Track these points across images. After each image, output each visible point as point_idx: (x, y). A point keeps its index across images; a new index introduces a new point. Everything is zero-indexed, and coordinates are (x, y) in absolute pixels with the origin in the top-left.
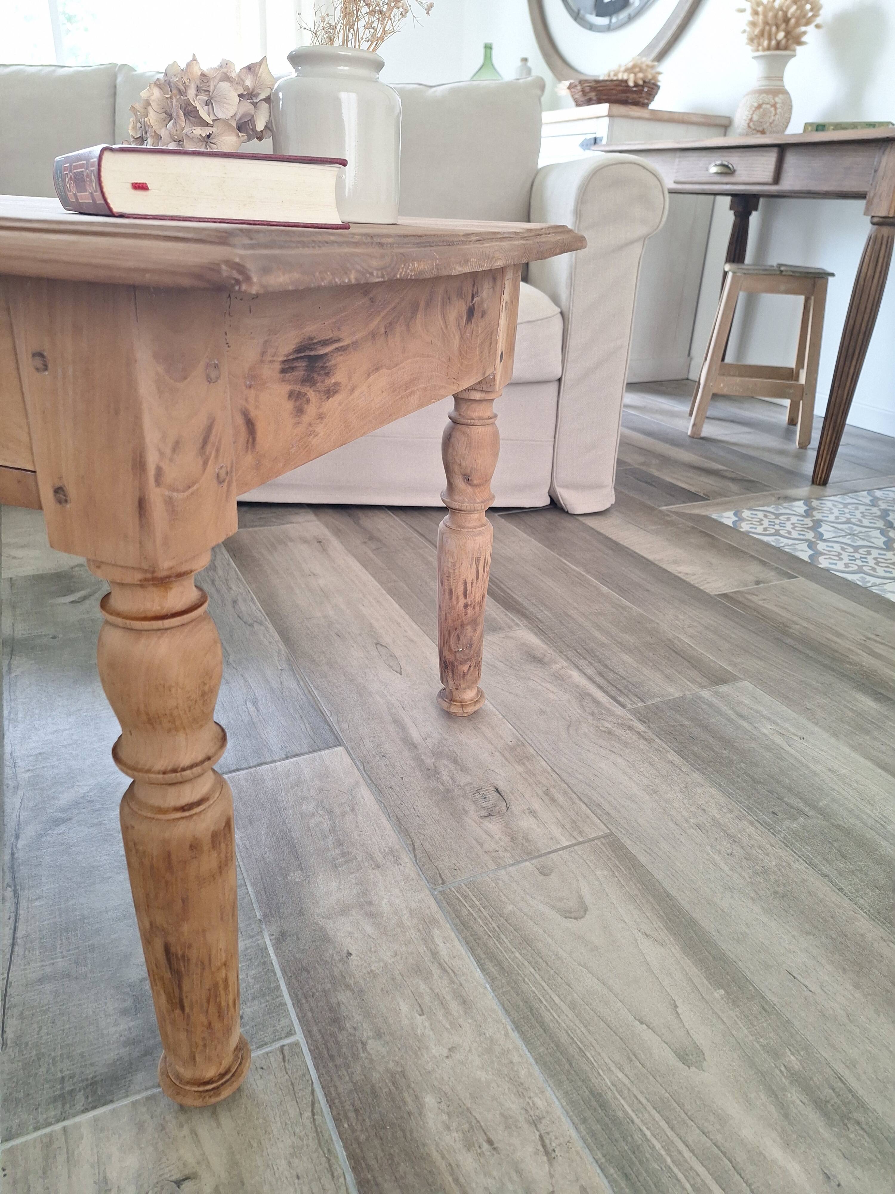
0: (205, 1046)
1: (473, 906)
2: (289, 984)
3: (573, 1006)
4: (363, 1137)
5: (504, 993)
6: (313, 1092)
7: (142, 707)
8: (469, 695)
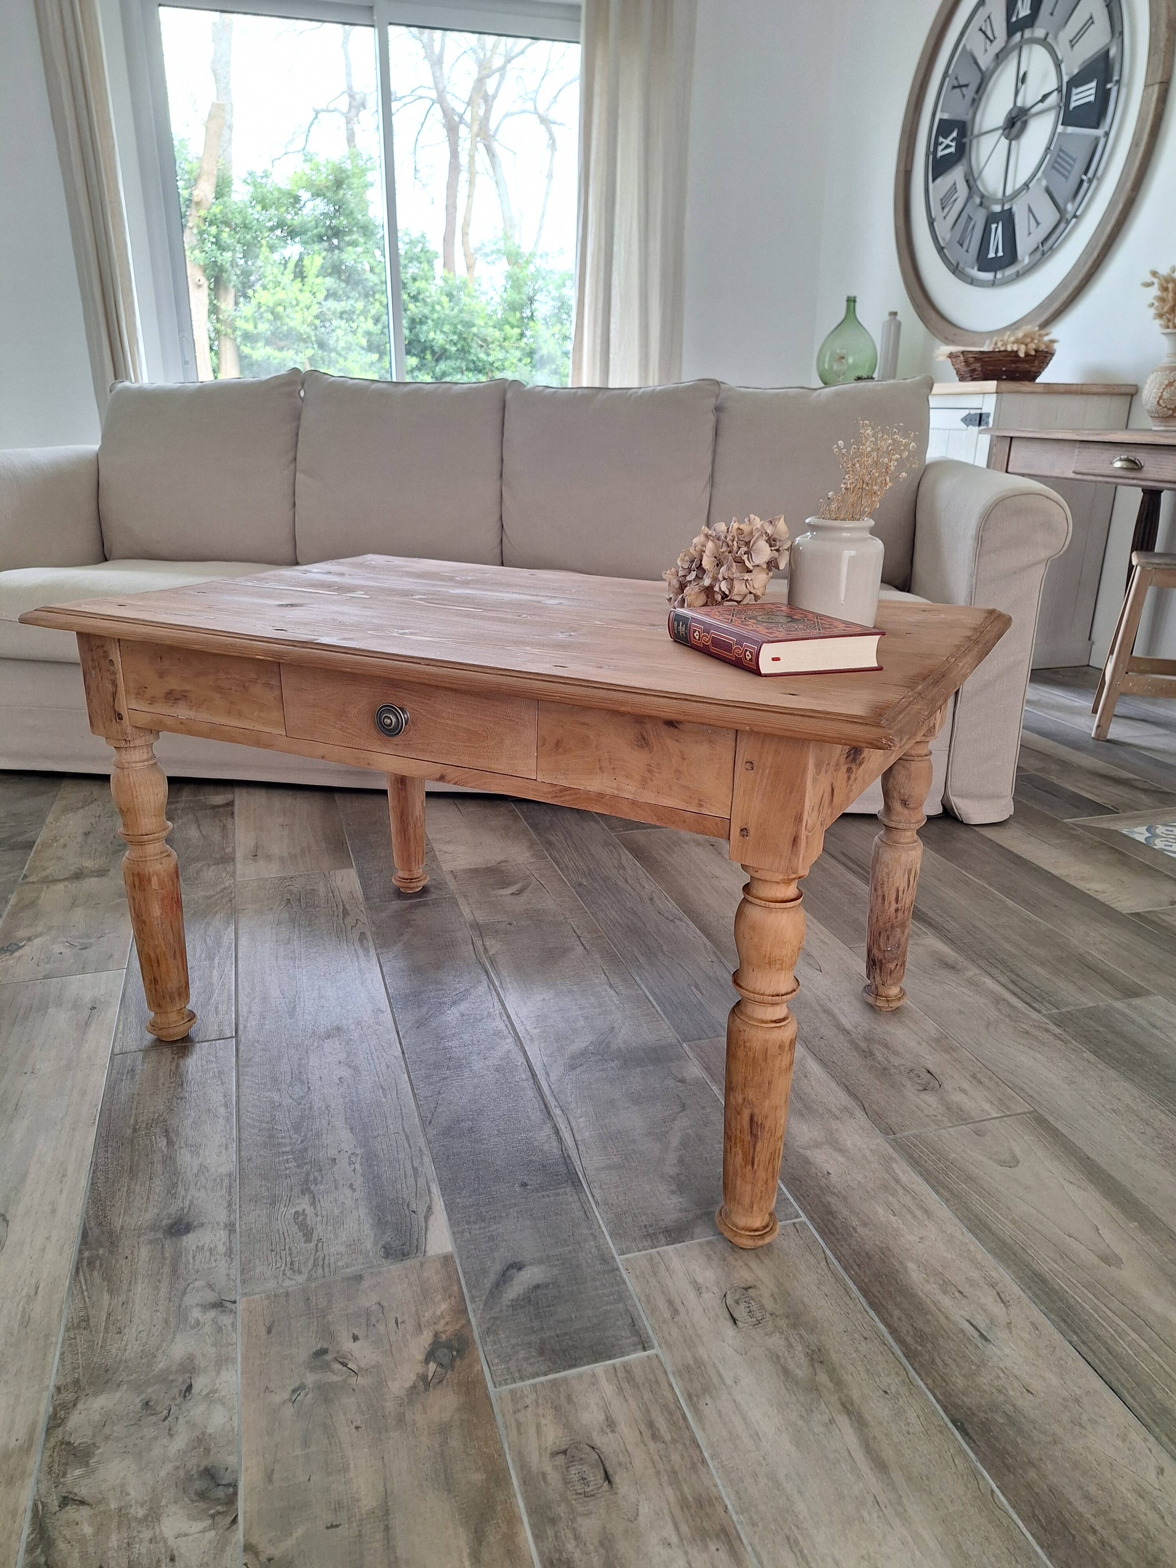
0: (761, 1198)
1: (922, 1152)
2: (788, 1188)
3: (1013, 1222)
4: (866, 1280)
5: (957, 1209)
6: (824, 1252)
7: (768, 953)
8: (894, 991)
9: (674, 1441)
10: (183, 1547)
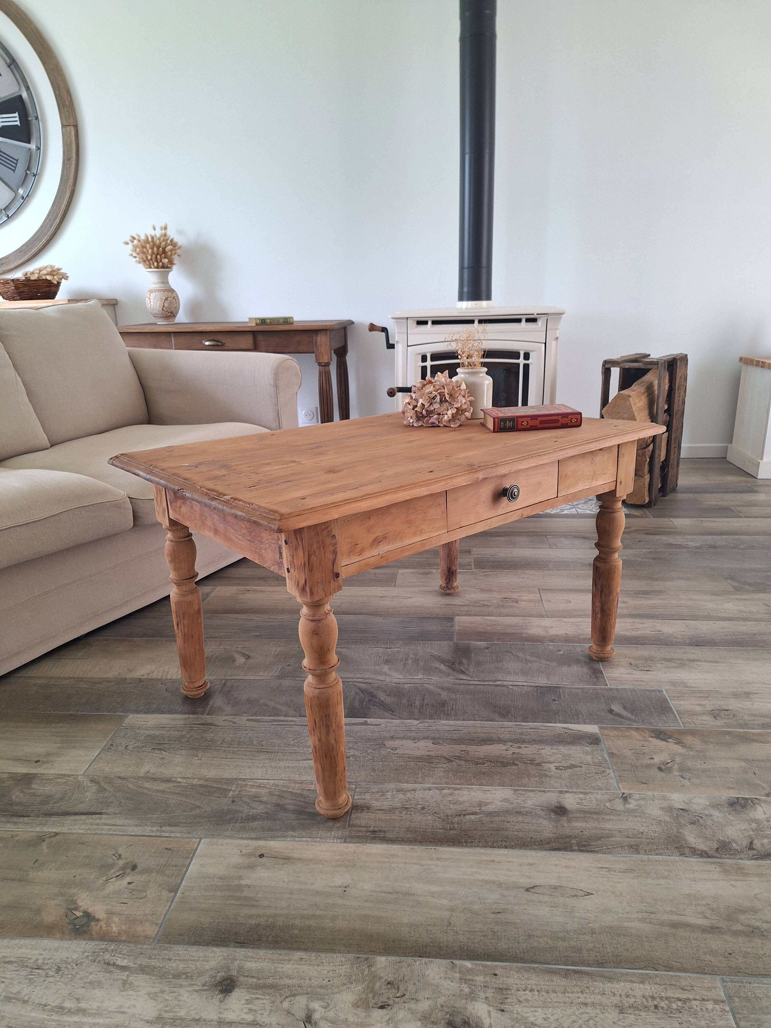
8: (454, 586)
9: (708, 694)
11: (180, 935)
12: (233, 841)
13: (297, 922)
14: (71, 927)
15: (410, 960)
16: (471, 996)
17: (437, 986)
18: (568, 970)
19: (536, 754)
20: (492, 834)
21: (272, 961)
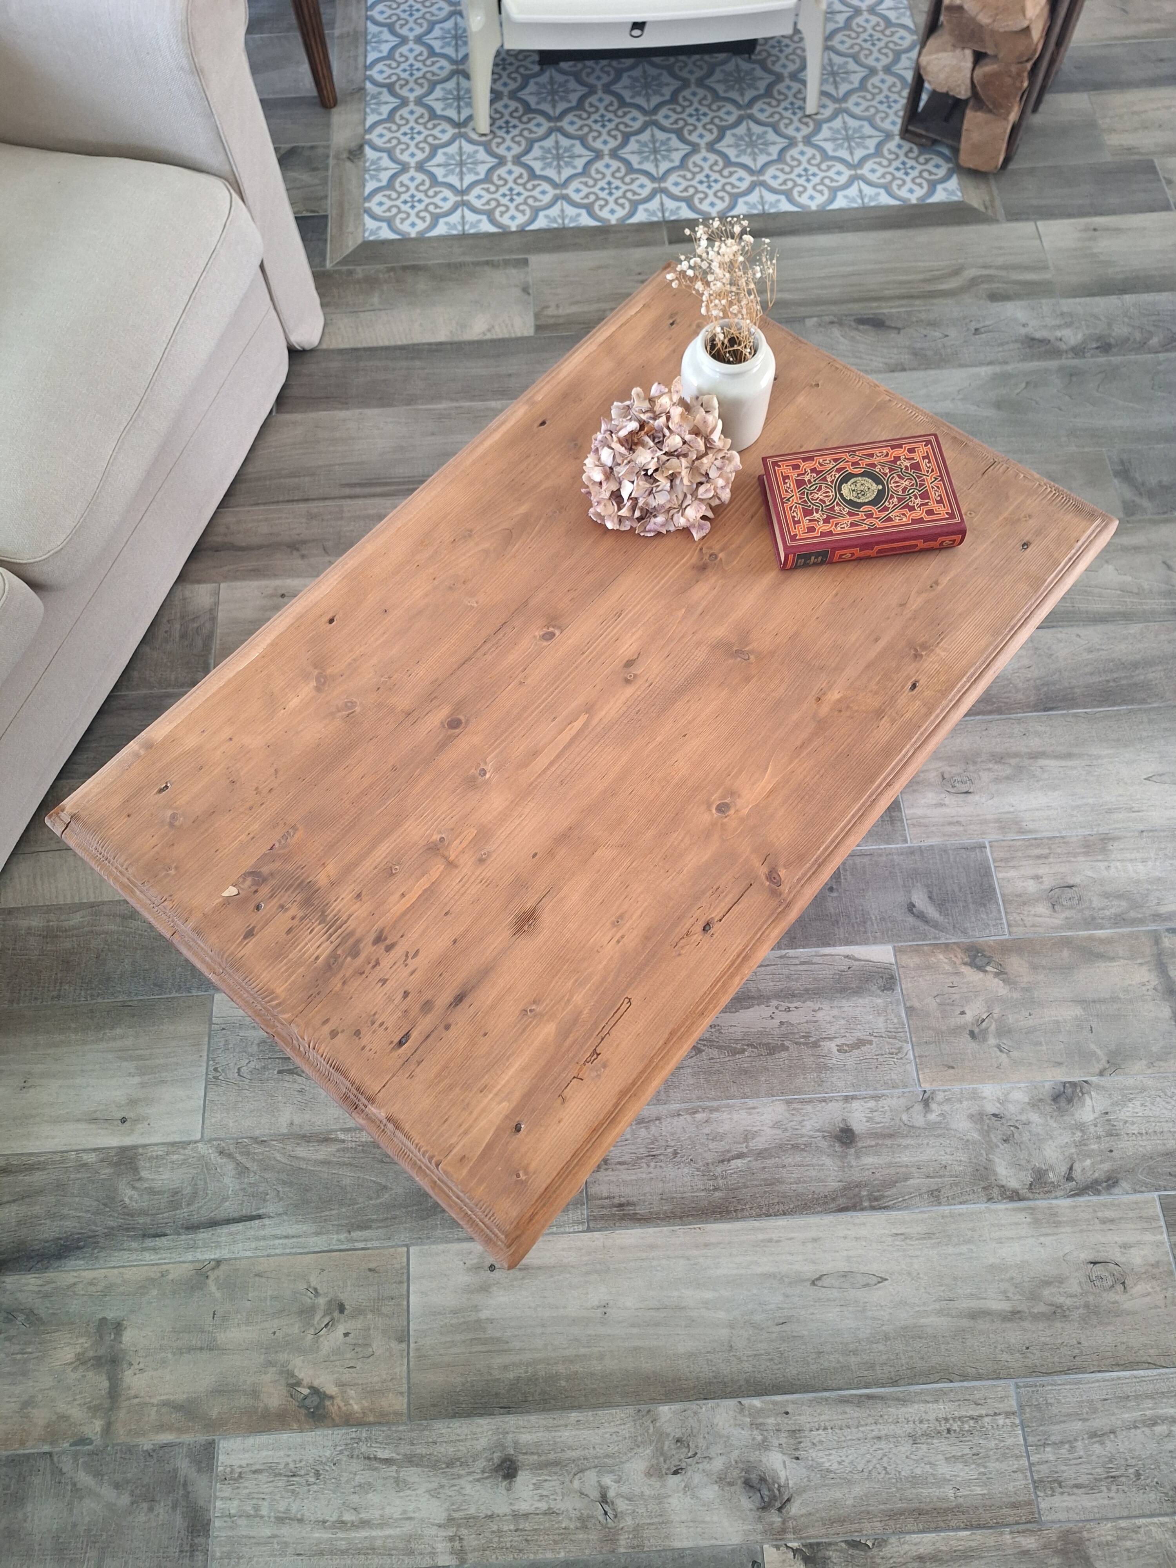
9: (1050, 848)
10: (1099, 1109)
11: (434, 1405)
12: (449, 1246)
13: (561, 1368)
14: (303, 1411)
15: (693, 1406)
16: (764, 1446)
17: (728, 1437)
18: (861, 1396)
19: (811, 1022)
20: (765, 1192)
21: (547, 1428)
